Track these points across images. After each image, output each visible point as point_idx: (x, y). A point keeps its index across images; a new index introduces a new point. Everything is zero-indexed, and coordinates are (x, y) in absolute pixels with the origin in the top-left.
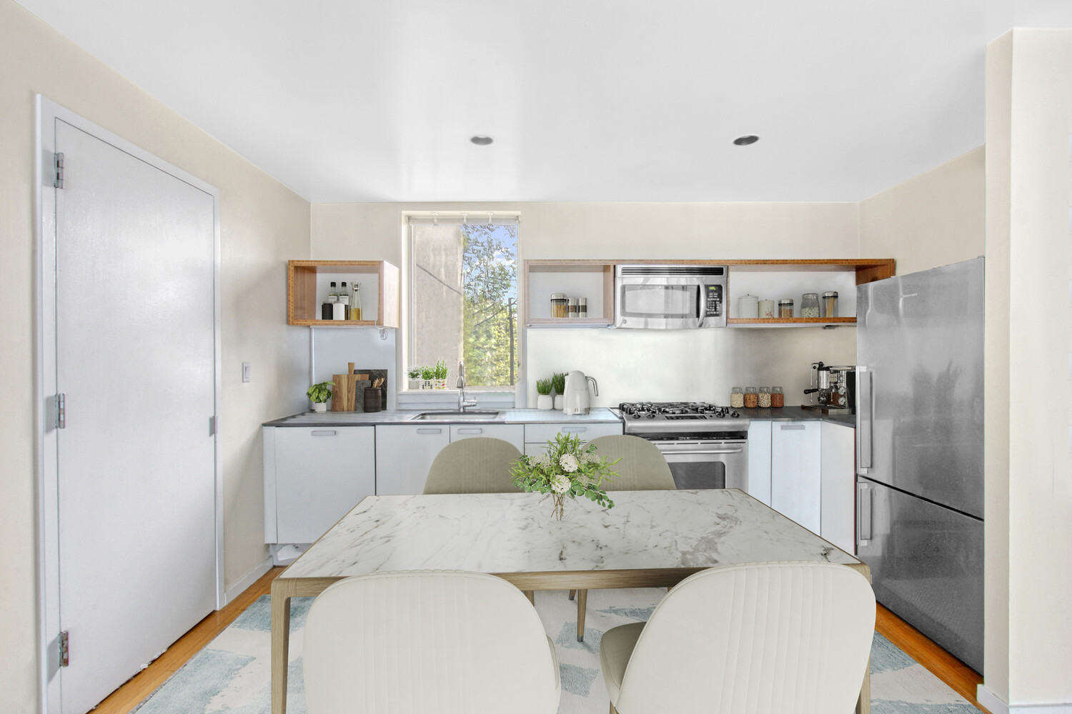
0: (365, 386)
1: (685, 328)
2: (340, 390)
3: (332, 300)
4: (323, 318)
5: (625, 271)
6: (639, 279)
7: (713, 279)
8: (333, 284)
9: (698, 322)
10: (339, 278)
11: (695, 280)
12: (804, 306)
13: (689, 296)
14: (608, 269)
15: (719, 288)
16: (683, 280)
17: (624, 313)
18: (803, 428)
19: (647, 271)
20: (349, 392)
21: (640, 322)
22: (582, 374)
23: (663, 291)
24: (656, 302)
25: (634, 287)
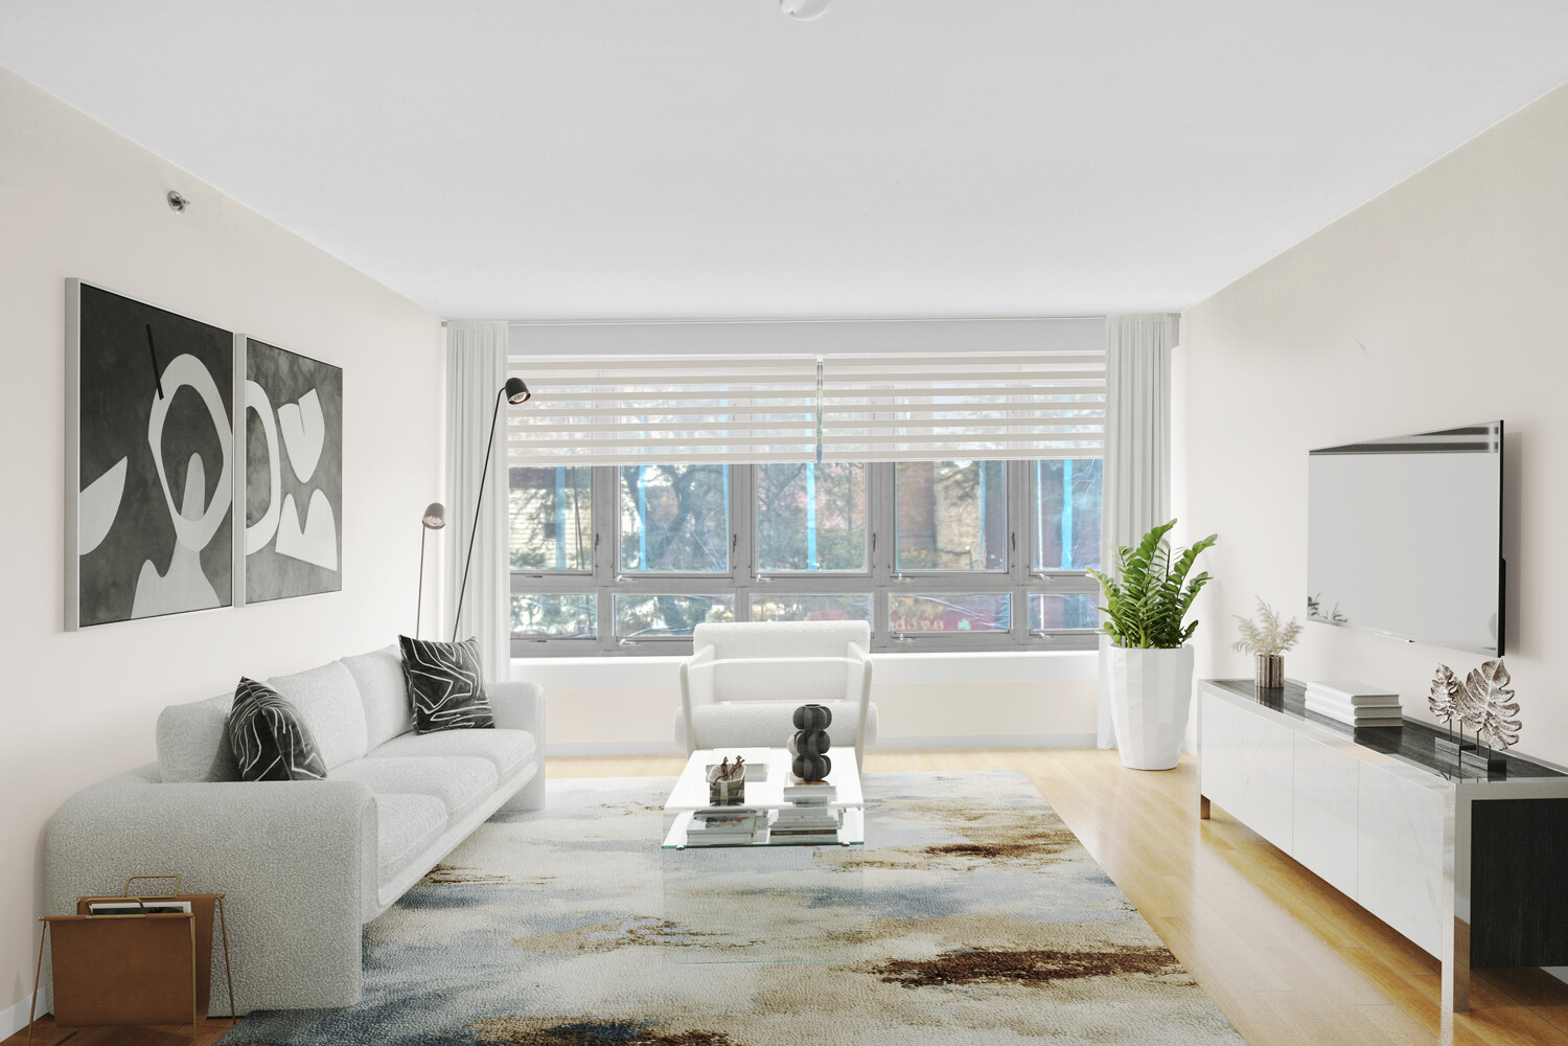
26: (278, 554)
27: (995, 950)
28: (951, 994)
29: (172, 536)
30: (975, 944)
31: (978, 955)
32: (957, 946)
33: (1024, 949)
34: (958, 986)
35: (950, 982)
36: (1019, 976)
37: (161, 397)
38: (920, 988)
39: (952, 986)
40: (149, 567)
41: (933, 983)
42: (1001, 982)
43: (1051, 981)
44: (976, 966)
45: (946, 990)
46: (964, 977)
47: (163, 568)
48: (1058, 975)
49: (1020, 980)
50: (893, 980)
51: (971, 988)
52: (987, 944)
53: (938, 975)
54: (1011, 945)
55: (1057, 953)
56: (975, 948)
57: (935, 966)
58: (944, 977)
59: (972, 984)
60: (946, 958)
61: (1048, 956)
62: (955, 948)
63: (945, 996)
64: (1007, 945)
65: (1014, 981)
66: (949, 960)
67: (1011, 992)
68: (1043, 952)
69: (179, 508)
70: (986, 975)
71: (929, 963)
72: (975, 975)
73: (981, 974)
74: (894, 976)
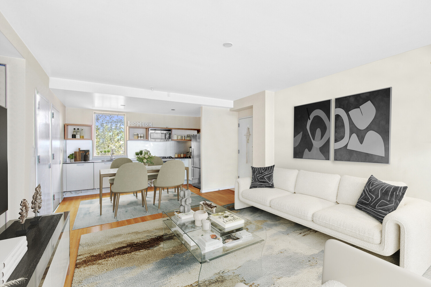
0: (84, 155)
1: (164, 141)
2: (77, 156)
3: (75, 133)
4: (72, 138)
5: (151, 130)
6: (153, 131)
7: (170, 132)
8: (74, 129)
9: (166, 140)
10: (76, 128)
11: (165, 132)
12: (187, 137)
13: (163, 135)
14: (147, 129)
15: (170, 134)
16: (163, 132)
17: (151, 138)
18: (185, 160)
19: (155, 130)
20: (79, 156)
21: (154, 140)
22: (146, 150)
23: (160, 134)
24: (159, 136)
25: (153, 133)
26: (348, 149)
27: (143, 250)
28: (154, 235)
29: (312, 145)
30: (150, 251)
31: (148, 247)
32: (155, 249)
33: (133, 253)
34: (153, 237)
35: (155, 238)
36: (136, 244)
37: (310, 119)
38: (162, 234)
39: (154, 237)
40: (306, 150)
41: (159, 236)
42: (141, 241)
43: (126, 245)
44: (149, 244)
45: (155, 236)
46: (152, 240)
47: (310, 150)
48: (124, 247)
49: (135, 243)
50: (170, 234)
51: (149, 238)
52: (145, 252)
53: (159, 239)
54: (137, 253)
55: (121, 254)
56: (149, 249)
57: (160, 241)
58: (157, 239)
59: (149, 239)
60: (158, 244)
61: (125, 253)
62: (156, 248)
63: (156, 234)
64: (139, 253)
65: (137, 242)
66: (157, 244)
67: (138, 240)
68: (126, 253)
69: (314, 139)
70: (145, 242)
71: (162, 241)
72: (148, 241)
73: (147, 242)
74: (170, 235)
